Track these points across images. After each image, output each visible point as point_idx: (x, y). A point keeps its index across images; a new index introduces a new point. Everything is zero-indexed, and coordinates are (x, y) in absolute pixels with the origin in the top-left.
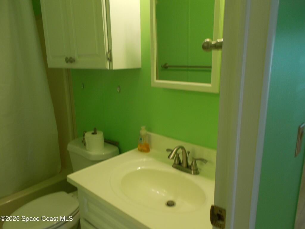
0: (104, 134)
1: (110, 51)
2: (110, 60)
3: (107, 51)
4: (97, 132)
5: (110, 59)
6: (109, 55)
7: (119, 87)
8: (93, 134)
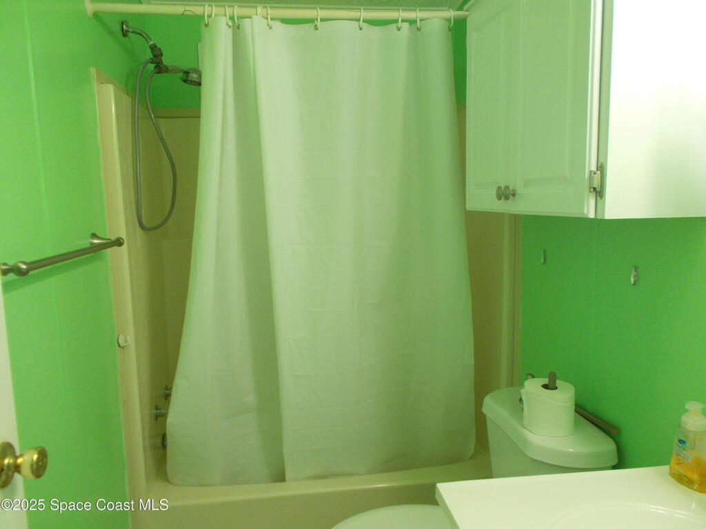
0: (576, 392)
1: (601, 168)
2: (599, 192)
3: (594, 168)
4: (559, 383)
5: (598, 189)
6: (597, 178)
7: (636, 269)
8: (545, 387)
